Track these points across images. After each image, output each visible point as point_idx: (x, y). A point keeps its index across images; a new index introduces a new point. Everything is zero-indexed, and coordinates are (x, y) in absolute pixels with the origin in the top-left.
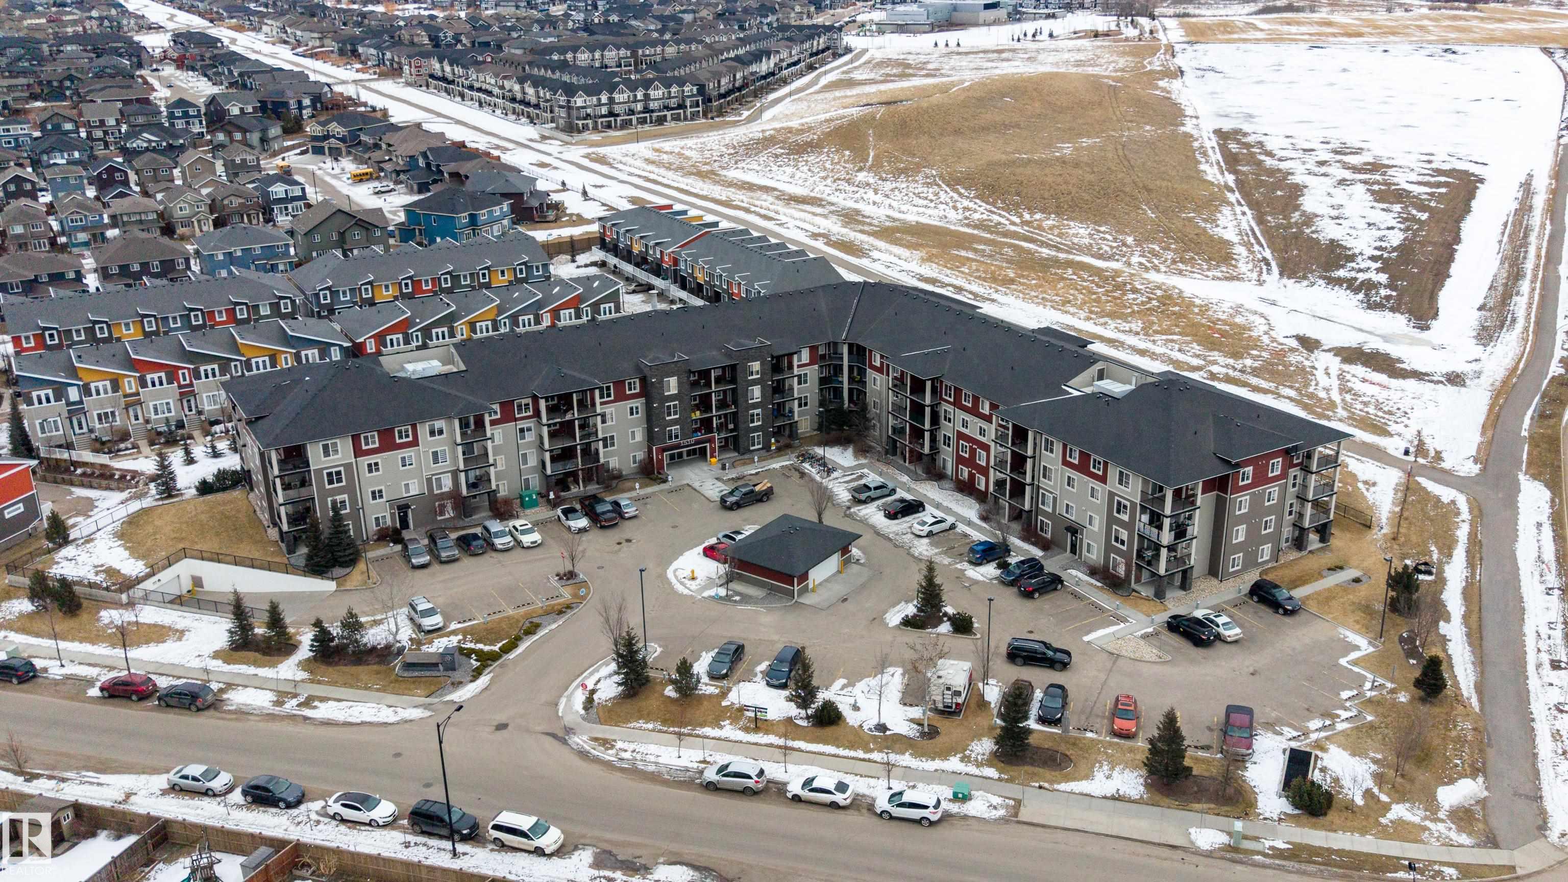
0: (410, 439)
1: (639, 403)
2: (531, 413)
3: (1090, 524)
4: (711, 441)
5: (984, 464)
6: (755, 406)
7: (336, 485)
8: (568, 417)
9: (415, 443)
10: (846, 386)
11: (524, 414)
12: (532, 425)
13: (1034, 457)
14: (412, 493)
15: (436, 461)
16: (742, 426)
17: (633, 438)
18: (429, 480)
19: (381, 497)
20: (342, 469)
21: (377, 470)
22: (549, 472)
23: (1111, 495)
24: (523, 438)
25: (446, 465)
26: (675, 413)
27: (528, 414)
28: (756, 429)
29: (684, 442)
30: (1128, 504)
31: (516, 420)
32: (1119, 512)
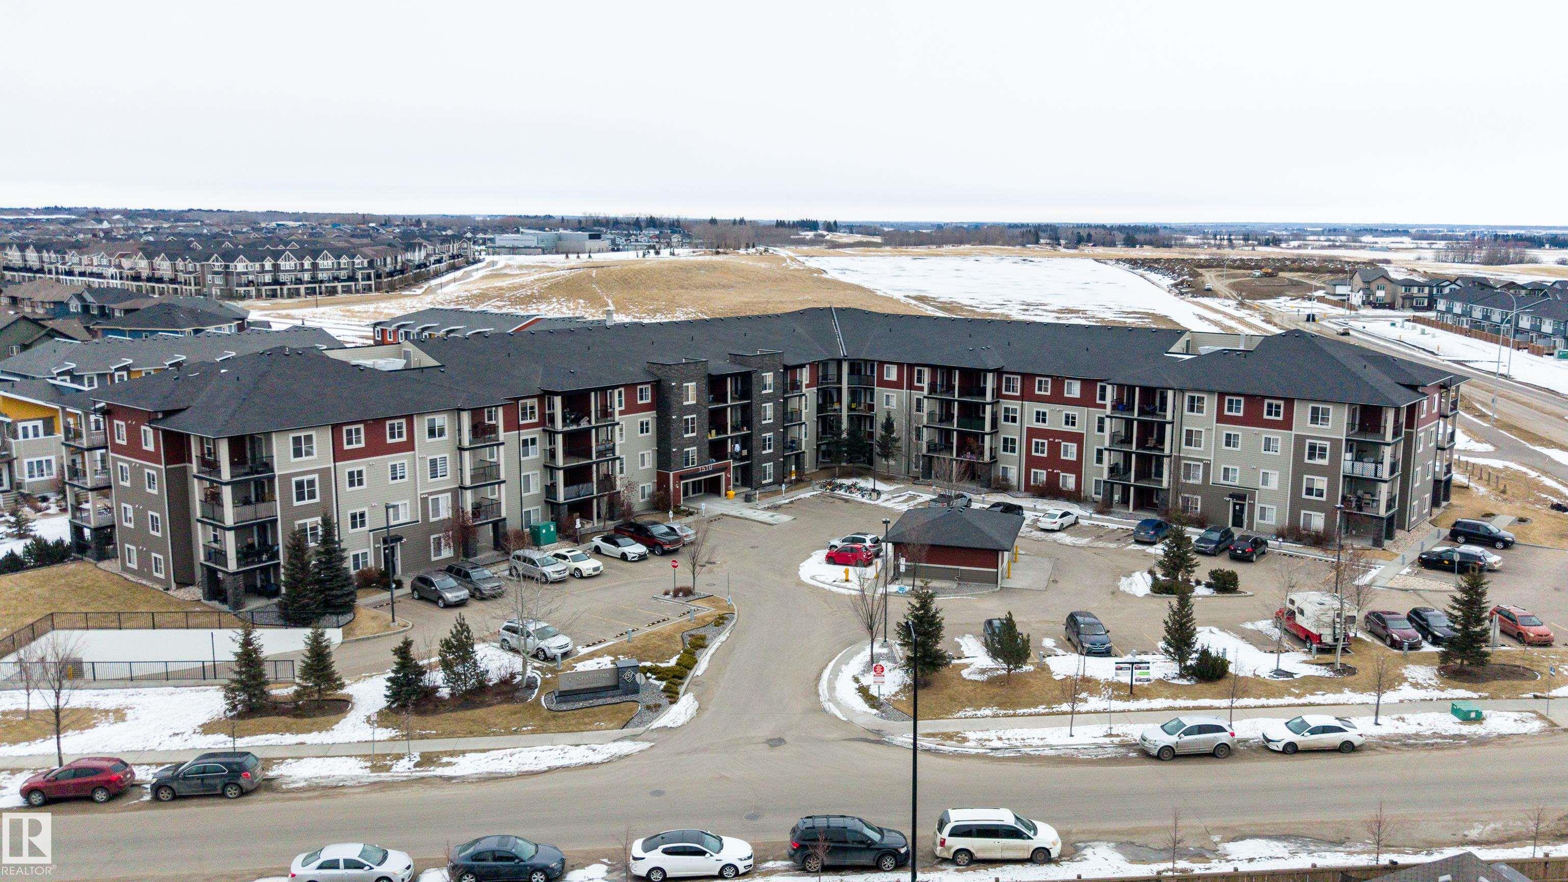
0: (404, 439)
1: (649, 417)
2: (536, 420)
3: (1265, 482)
4: (725, 469)
5: (1074, 459)
6: (767, 428)
7: (307, 502)
8: (584, 424)
9: (409, 446)
10: (845, 413)
11: (529, 421)
12: (537, 436)
13: (1172, 423)
14: (402, 520)
15: (434, 475)
16: (755, 453)
17: (643, 464)
18: (424, 501)
19: (363, 524)
20: (316, 476)
21: (360, 483)
22: (561, 498)
23: (1300, 440)
24: (526, 454)
25: (447, 481)
26: (693, 431)
27: (533, 421)
28: (768, 458)
29: (702, 468)
30: (1328, 444)
31: (520, 428)
32: (1312, 456)
